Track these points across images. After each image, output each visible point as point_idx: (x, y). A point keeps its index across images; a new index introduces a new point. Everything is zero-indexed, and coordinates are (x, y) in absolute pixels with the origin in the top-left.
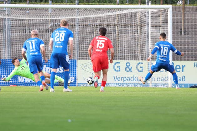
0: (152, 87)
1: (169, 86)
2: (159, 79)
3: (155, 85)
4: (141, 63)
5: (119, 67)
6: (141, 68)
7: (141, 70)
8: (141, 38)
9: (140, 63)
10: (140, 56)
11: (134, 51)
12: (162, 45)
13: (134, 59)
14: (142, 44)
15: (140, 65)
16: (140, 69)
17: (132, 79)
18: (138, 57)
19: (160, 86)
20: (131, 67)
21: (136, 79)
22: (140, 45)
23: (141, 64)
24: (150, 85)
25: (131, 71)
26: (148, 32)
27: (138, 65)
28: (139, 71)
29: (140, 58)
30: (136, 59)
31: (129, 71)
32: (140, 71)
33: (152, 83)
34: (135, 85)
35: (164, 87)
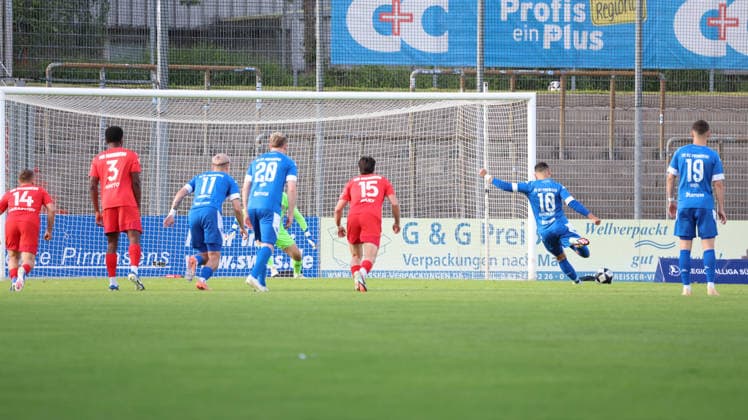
0: (491, 279)
1: (530, 277)
2: (506, 261)
3: (498, 274)
4: (467, 225)
5: (416, 233)
6: (466, 237)
7: (466, 241)
8: (465, 169)
9: (462, 225)
10: (463, 209)
11: (450, 196)
13: (450, 216)
14: (469, 181)
15: (464, 229)
16: (464, 239)
17: (446, 261)
18: (459, 210)
19: (509, 278)
20: (444, 235)
21: (454, 261)
22: (463, 184)
23: (465, 227)
24: (486, 274)
25: (443, 243)
26: (482, 154)
27: (459, 229)
28: (460, 242)
29: (463, 213)
30: (454, 216)
31: (438, 243)
32: (464, 243)
33: (492, 269)
34: (451, 275)
35: (520, 279)
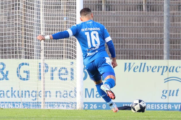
0: (46, 108)
1: (78, 107)
2: (58, 94)
3: (52, 104)
4: (26, 64)
6: (26, 74)
7: (25, 77)
8: (25, 18)
9: (23, 64)
10: (23, 51)
11: (13, 41)
12: (86, 29)
13: (13, 56)
14: (28, 29)
15: (24, 68)
16: (24, 76)
17: (9, 94)
18: (20, 52)
19: (61, 108)
20: (7, 72)
21: (16, 94)
22: (23, 31)
23: (24, 66)
24: (42, 104)
25: (7, 79)
26: (39, 6)
27: (20, 67)
28: (21, 79)
29: (23, 55)
30: (16, 57)
31: (3, 79)
32: (24, 79)
33: (46, 101)
34: (14, 105)
35: (69, 109)
